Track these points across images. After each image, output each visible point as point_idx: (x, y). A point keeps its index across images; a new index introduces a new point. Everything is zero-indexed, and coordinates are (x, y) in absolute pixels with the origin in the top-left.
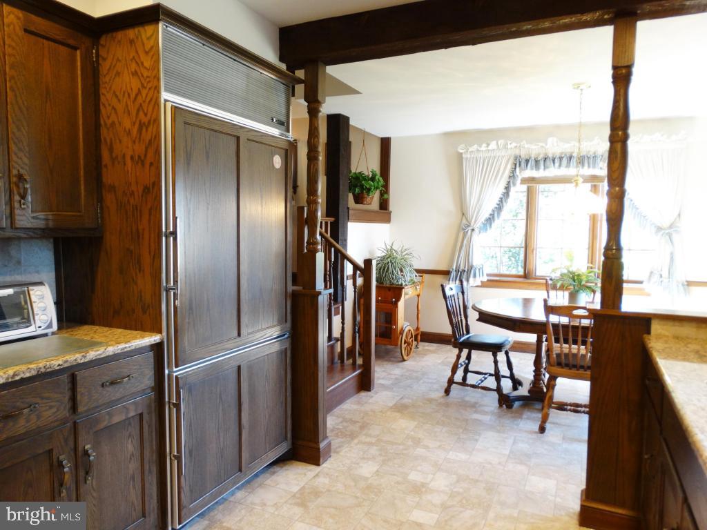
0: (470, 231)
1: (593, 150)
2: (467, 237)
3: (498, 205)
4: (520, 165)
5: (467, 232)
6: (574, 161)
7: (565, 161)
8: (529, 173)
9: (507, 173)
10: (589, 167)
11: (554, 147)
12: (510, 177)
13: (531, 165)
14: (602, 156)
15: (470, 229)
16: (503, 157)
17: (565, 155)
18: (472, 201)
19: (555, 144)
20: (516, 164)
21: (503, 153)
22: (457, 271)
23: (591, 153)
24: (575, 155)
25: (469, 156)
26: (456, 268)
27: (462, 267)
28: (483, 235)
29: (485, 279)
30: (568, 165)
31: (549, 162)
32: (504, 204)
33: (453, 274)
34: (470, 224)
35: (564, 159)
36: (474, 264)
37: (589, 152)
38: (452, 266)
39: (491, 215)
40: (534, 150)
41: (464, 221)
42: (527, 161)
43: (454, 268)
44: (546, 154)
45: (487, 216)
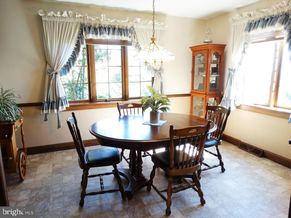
0: (54, 74)
1: (125, 26)
2: (53, 78)
3: (72, 56)
4: (85, 30)
5: (52, 75)
6: (116, 31)
7: (111, 31)
8: (91, 36)
9: (76, 35)
10: (124, 35)
11: (105, 21)
12: (78, 38)
13: (92, 31)
14: (130, 30)
15: (54, 73)
16: (73, 23)
17: (111, 26)
18: (53, 52)
19: (105, 19)
20: (82, 29)
21: (72, 20)
22: (48, 102)
23: (124, 27)
24: (117, 27)
25: (47, 19)
26: (47, 100)
27: (51, 100)
28: (64, 77)
29: (68, 105)
30: (113, 33)
31: (102, 30)
32: (77, 56)
33: (46, 105)
34: (54, 70)
35: (111, 29)
36: (61, 97)
37: (123, 26)
38: (43, 99)
39: (68, 63)
40: (93, 21)
41: (48, 67)
42: (89, 28)
43: (46, 100)
44: (100, 25)
45: (65, 63)
